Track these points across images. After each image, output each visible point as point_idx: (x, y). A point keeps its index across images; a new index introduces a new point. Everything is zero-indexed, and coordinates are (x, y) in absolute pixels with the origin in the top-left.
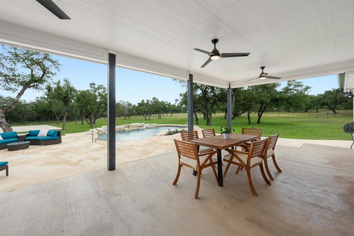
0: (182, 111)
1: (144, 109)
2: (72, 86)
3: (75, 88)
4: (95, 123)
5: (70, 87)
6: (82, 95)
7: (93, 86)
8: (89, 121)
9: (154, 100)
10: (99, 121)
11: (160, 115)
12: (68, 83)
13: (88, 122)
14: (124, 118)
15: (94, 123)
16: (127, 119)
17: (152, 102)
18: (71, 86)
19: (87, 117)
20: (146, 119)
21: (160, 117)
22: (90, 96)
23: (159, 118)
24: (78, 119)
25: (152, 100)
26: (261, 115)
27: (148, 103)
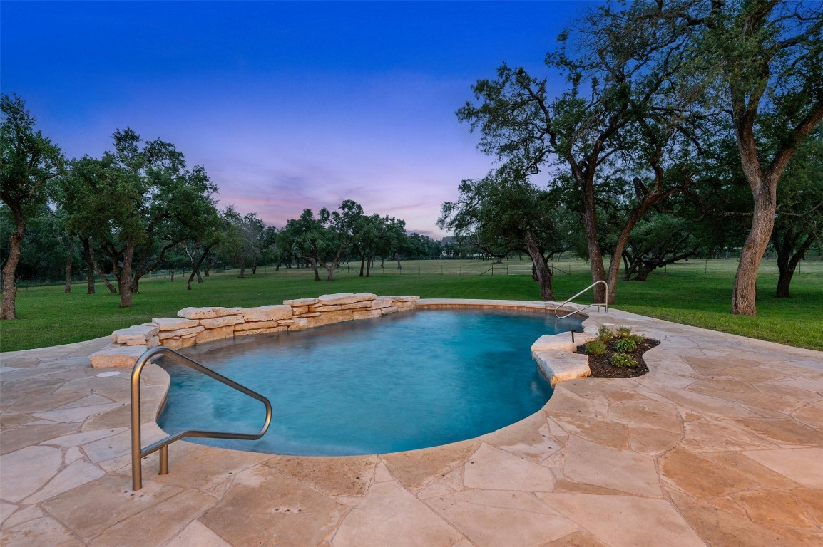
0: (425, 254)
1: (313, 241)
2: (39, 132)
3: (52, 144)
4: (137, 290)
5: (29, 139)
6: (82, 174)
7: (128, 143)
8: (115, 283)
9: (346, 210)
10: (149, 282)
11: (365, 265)
12: (22, 119)
13: (110, 287)
14: (237, 271)
15: (134, 289)
16: (249, 276)
17: (342, 216)
18: (34, 130)
19: (107, 269)
20: (317, 278)
21: (365, 272)
22: (118, 177)
23: (361, 274)
24: (76, 273)
25: (340, 212)
26: (793, 264)
27: (325, 219)
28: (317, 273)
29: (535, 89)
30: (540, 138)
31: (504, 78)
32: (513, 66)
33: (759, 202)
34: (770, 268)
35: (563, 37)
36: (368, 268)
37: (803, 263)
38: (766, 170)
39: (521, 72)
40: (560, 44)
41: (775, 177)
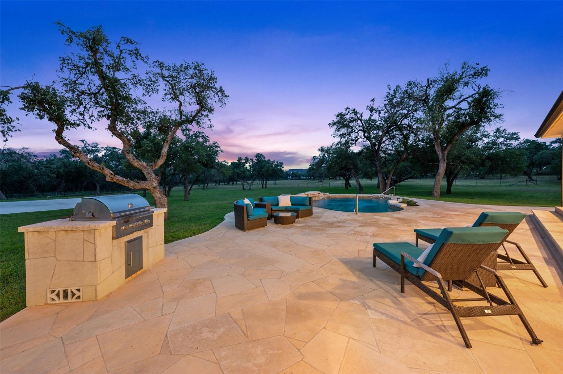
9: (258, 158)
11: (264, 183)
17: (255, 160)
20: (244, 189)
21: (264, 186)
26: (452, 181)
27: (246, 162)
28: (243, 187)
29: (359, 116)
30: (357, 133)
31: (347, 111)
32: (351, 107)
33: (441, 161)
34: (444, 183)
35: (373, 100)
36: (266, 184)
37: (457, 181)
38: (443, 149)
39: (354, 110)
40: (372, 103)
41: (446, 153)
